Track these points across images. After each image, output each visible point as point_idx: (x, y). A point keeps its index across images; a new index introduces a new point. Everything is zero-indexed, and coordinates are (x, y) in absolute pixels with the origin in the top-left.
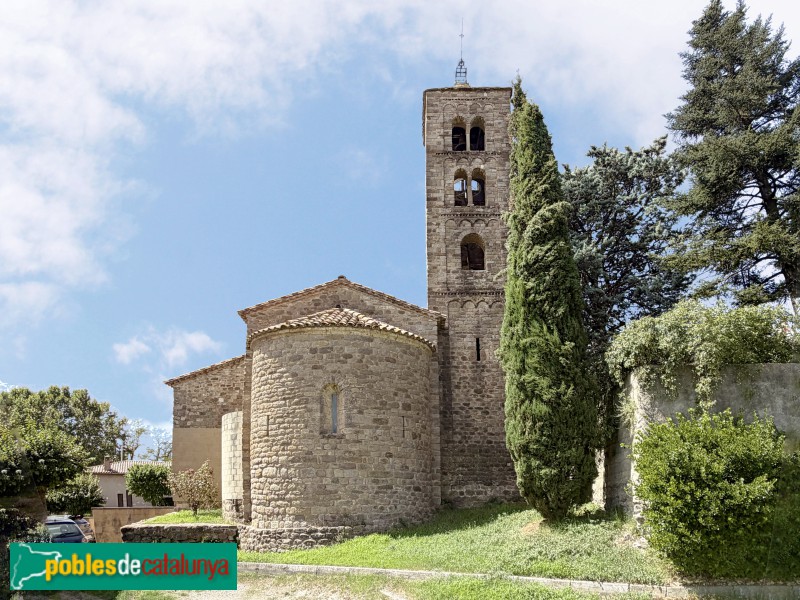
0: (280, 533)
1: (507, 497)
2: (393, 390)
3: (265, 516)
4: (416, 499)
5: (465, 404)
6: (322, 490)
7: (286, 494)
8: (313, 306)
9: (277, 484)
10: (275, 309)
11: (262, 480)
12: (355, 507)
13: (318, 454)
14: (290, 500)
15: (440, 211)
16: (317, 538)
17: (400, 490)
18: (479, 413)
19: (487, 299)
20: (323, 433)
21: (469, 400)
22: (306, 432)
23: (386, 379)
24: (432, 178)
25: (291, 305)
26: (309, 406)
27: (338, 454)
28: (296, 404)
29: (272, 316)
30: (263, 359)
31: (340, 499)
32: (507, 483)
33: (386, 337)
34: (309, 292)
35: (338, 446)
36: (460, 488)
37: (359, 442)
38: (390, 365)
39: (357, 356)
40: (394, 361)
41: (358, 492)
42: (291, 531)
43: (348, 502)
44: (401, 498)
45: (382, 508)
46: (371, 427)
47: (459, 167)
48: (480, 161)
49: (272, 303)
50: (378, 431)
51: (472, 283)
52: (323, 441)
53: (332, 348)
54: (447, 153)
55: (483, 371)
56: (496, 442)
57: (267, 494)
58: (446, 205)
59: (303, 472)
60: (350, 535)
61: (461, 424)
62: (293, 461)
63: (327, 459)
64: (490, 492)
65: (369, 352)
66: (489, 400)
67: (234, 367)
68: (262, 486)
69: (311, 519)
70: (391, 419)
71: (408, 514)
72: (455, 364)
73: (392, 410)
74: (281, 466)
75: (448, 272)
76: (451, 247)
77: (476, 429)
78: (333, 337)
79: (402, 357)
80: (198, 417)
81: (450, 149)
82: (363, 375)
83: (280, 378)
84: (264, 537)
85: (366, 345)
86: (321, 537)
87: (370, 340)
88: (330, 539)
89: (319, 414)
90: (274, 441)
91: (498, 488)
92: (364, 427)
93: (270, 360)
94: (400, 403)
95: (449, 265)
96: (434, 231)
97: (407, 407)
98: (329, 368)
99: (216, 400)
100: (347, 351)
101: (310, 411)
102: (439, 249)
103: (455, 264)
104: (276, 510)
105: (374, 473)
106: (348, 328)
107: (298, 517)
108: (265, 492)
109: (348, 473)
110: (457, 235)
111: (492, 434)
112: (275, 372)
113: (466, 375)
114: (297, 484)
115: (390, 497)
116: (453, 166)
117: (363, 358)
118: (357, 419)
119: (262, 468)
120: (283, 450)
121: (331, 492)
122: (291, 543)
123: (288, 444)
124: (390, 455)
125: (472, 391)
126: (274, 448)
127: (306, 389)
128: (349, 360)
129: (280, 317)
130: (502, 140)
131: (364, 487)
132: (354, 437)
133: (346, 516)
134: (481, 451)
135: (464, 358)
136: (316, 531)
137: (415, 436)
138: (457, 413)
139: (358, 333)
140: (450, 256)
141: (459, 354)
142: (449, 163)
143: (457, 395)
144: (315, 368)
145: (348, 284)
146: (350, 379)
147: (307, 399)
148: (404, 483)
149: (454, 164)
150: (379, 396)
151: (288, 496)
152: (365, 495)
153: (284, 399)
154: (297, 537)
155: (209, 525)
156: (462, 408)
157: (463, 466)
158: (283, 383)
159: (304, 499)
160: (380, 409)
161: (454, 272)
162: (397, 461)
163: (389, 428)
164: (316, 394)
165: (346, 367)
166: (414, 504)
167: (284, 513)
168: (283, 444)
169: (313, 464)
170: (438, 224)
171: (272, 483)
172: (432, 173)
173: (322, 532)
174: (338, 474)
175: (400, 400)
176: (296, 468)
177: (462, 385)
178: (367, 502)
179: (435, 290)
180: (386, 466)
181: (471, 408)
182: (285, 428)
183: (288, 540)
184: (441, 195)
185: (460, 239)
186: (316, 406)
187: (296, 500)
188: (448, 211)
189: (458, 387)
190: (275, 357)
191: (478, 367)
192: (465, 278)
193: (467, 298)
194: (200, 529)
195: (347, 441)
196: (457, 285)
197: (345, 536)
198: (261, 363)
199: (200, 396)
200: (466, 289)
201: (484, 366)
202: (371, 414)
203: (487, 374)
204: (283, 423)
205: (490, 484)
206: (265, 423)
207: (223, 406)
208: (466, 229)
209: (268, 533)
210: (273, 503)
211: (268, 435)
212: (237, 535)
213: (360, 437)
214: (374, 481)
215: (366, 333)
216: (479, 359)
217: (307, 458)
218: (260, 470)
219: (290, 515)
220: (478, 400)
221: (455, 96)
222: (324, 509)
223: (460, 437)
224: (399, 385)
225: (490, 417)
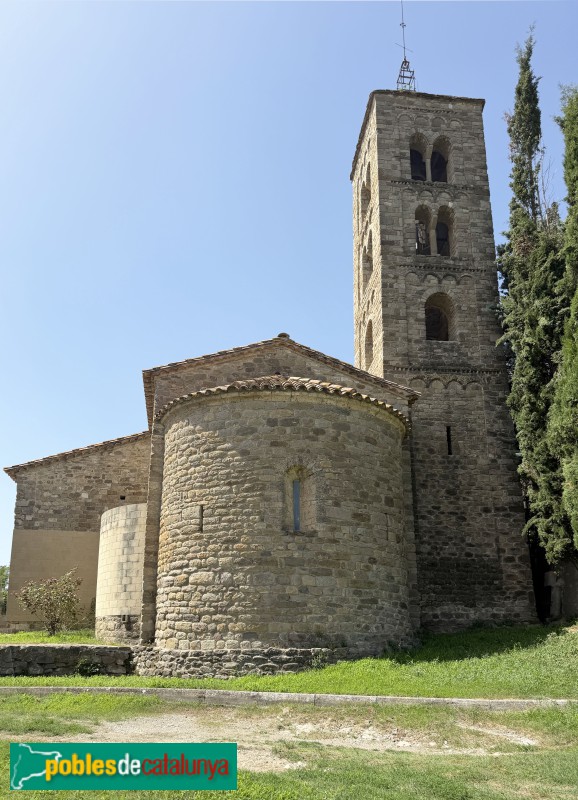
0: (220, 655)
1: (497, 620)
2: (374, 478)
3: (192, 635)
4: (403, 618)
5: (433, 507)
6: (285, 601)
7: (229, 606)
8: (244, 371)
9: (216, 592)
10: (193, 372)
11: (188, 588)
12: (331, 624)
13: (279, 555)
14: (236, 614)
15: (398, 259)
16: (281, 662)
17: (386, 605)
18: (454, 519)
19: (459, 378)
20: (284, 528)
21: (439, 502)
22: (262, 526)
23: (366, 464)
24: (387, 215)
25: (214, 367)
26: (266, 493)
27: (307, 555)
28: (247, 490)
29: (191, 381)
30: (194, 432)
31: (310, 613)
32: (495, 605)
33: (365, 410)
34: (239, 351)
35: (308, 546)
36: (433, 609)
37: (335, 541)
38: (371, 447)
39: (331, 431)
40: (374, 443)
41: (335, 605)
42: (238, 652)
43: (322, 618)
44: (388, 616)
45: (367, 628)
46: (348, 524)
47: (420, 202)
48: (448, 196)
49: (191, 362)
50: (360, 530)
51: (440, 357)
52: (287, 538)
53: (297, 420)
54: (405, 182)
55: (456, 467)
56: (477, 556)
57: (196, 607)
58: (406, 253)
59: (258, 577)
60: (332, 659)
61: (430, 532)
62: (240, 563)
63: (291, 562)
64: (473, 614)
65: (345, 427)
66: (465, 503)
67: (106, 453)
68: (186, 596)
69: (267, 638)
70: (373, 514)
71: (397, 637)
72: (420, 458)
73: (375, 504)
74: (222, 571)
75: (409, 341)
76: (412, 309)
77: (451, 539)
78: (299, 405)
79: (383, 438)
80: (51, 516)
81: (409, 177)
82: (339, 456)
83: (222, 456)
84: (190, 660)
85: (342, 418)
86: (287, 661)
87: (347, 412)
88: (301, 663)
89: (280, 504)
90: (211, 537)
91: (483, 611)
92: (342, 523)
93: (206, 433)
94: (383, 496)
95: (410, 332)
96: (391, 286)
97: (389, 502)
98: (295, 445)
99: (78, 495)
100: (317, 424)
101: (267, 499)
102: (397, 310)
103: (418, 330)
104: (213, 625)
105: (355, 582)
106: (320, 395)
107: (247, 635)
108: (191, 603)
109: (321, 580)
110: (420, 293)
111: (471, 545)
112: (214, 449)
113: (435, 471)
114: (247, 593)
115: (376, 614)
116: (412, 201)
117: (339, 434)
118: (333, 512)
119: (189, 573)
120: (227, 549)
121: (298, 604)
122: (238, 668)
123: (234, 542)
124: (373, 561)
125: (443, 492)
126: (211, 546)
127: (262, 471)
128: (321, 437)
129: (200, 382)
130: (474, 171)
131: (344, 600)
132: (330, 535)
133: (319, 635)
134: (458, 565)
135: (431, 451)
136: (279, 653)
137: (399, 540)
138: (423, 517)
139: (331, 402)
140: (412, 320)
141: (425, 445)
142: (408, 196)
143: (424, 496)
144: (274, 444)
145: (292, 345)
146: (323, 461)
147: (264, 485)
148: (391, 597)
149: (414, 198)
150: (359, 485)
151: (232, 608)
152: (345, 609)
153: (230, 484)
154: (249, 660)
155: (89, 646)
156: (430, 512)
157: (436, 583)
158: (228, 463)
159: (258, 612)
160: (362, 502)
161: (417, 342)
162: (382, 568)
163: (371, 527)
164: (275, 478)
165: (318, 445)
166: (401, 624)
167: (225, 630)
168: (227, 541)
169: (272, 568)
170: (396, 277)
171: (205, 592)
172: (387, 207)
173: (287, 654)
174: (308, 581)
175: (383, 492)
176: (248, 572)
177: (429, 484)
178: (348, 619)
179: (393, 363)
180: (370, 574)
181: (443, 513)
182: (230, 521)
183: (234, 664)
184: (399, 238)
185: (424, 300)
186: (275, 494)
187: (245, 613)
188: (409, 260)
189: (424, 486)
190: (215, 430)
191: (449, 462)
192: (432, 350)
193: (435, 375)
194: (75, 651)
195: (321, 540)
196: (420, 358)
197: (323, 661)
198: (190, 437)
199: (55, 489)
200: (432, 364)
201: (458, 462)
202: (348, 508)
203: (462, 472)
204: (227, 514)
205: (473, 606)
206: (197, 514)
207: (86, 503)
208: (432, 286)
209: (197, 654)
210: (206, 618)
211: (201, 530)
212: (131, 658)
213: (337, 535)
214: (355, 593)
215: (343, 403)
216: (450, 453)
217: (264, 559)
218: (185, 576)
219: (234, 633)
220: (451, 503)
221: (412, 103)
222: (287, 626)
223: (429, 547)
224: (381, 474)
225: (468, 525)
